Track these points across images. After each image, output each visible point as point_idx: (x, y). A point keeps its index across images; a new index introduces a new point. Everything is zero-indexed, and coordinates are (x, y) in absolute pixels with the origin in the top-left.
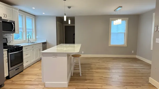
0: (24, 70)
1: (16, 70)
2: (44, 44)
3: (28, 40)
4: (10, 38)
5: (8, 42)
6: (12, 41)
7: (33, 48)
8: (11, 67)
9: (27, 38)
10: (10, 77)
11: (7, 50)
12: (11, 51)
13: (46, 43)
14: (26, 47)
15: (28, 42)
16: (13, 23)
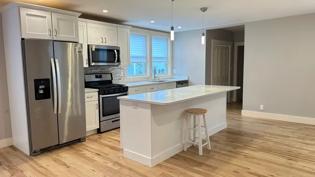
1: (113, 122)
4: (119, 72)
5: (114, 78)
6: (123, 78)
8: (103, 116)
10: (102, 131)
11: (98, 90)
12: (104, 92)
13: (187, 83)
15: (154, 80)
16: (115, 51)
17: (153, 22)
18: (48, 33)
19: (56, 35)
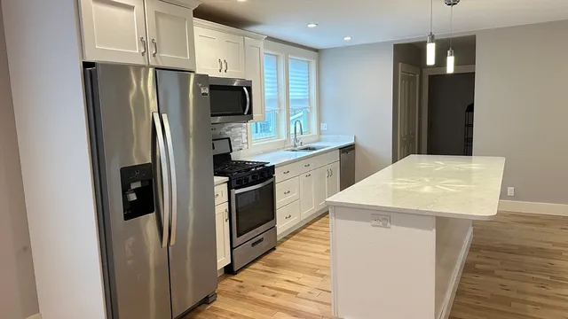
0: (279, 245)
1: (253, 245)
2: (348, 150)
3: (292, 137)
4: (240, 134)
5: (233, 148)
6: (246, 146)
7: (307, 169)
8: (239, 235)
9: (292, 131)
10: (236, 270)
11: (227, 179)
12: (238, 182)
13: (354, 149)
14: (285, 168)
15: (296, 146)
17: (313, 26)
18: (138, 50)
19: (154, 55)
